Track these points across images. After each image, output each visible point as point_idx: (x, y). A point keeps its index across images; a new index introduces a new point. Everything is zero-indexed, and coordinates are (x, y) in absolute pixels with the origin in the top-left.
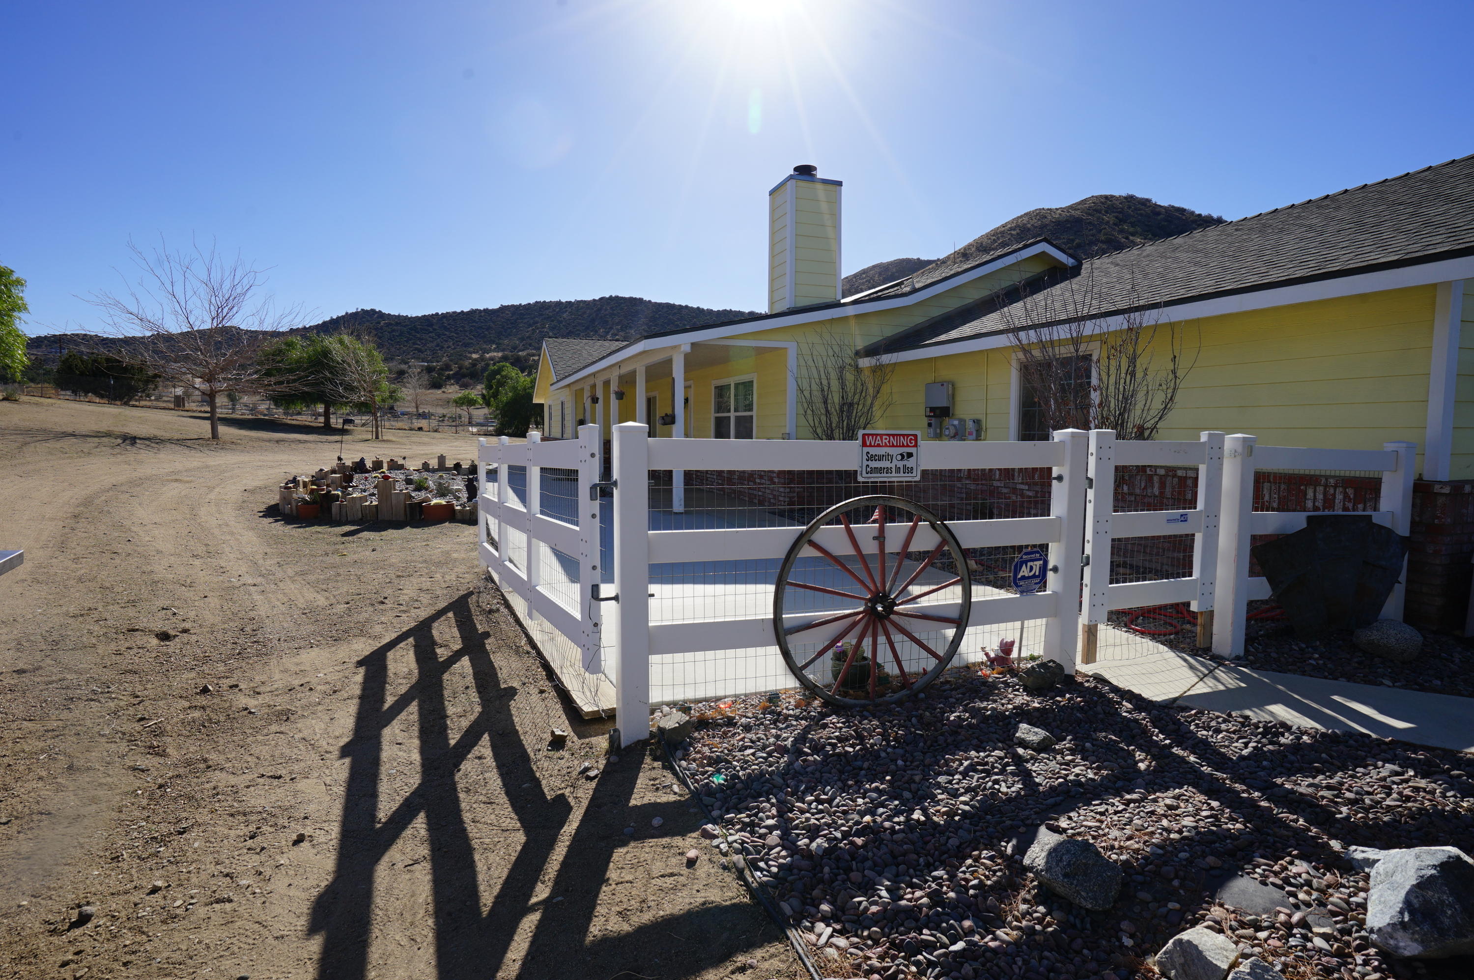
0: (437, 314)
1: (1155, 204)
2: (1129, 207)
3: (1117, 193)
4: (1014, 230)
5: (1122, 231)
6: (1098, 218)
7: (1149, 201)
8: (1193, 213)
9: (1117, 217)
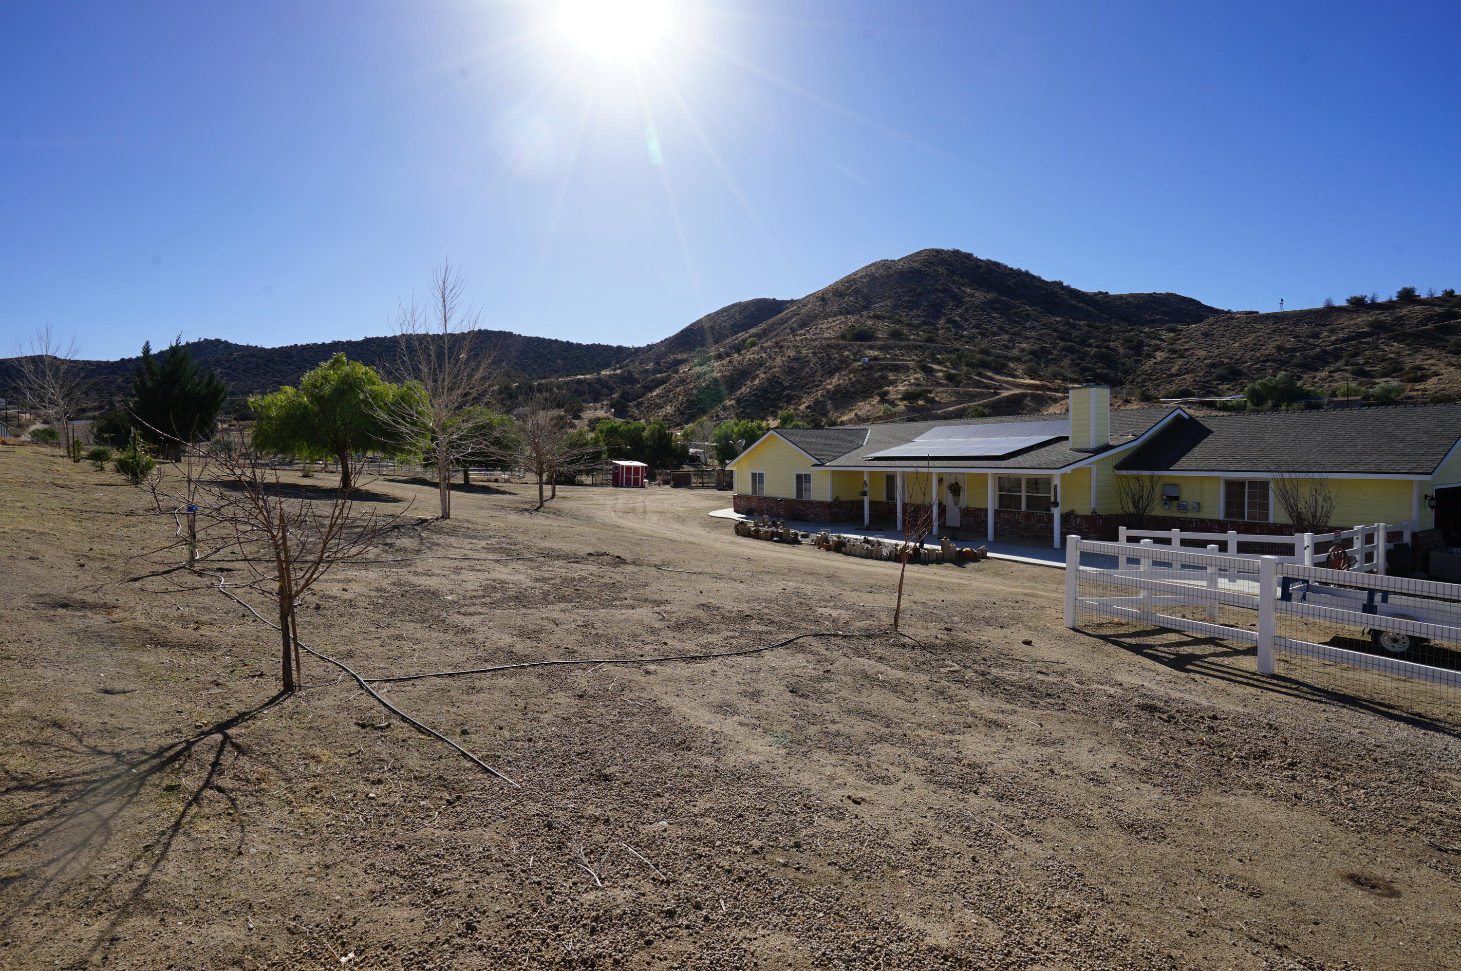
0: (296, 346)
1: (976, 258)
2: (957, 261)
3: (945, 247)
4: (865, 278)
5: (954, 282)
6: (934, 270)
7: (971, 255)
8: (1006, 267)
9: (948, 269)
